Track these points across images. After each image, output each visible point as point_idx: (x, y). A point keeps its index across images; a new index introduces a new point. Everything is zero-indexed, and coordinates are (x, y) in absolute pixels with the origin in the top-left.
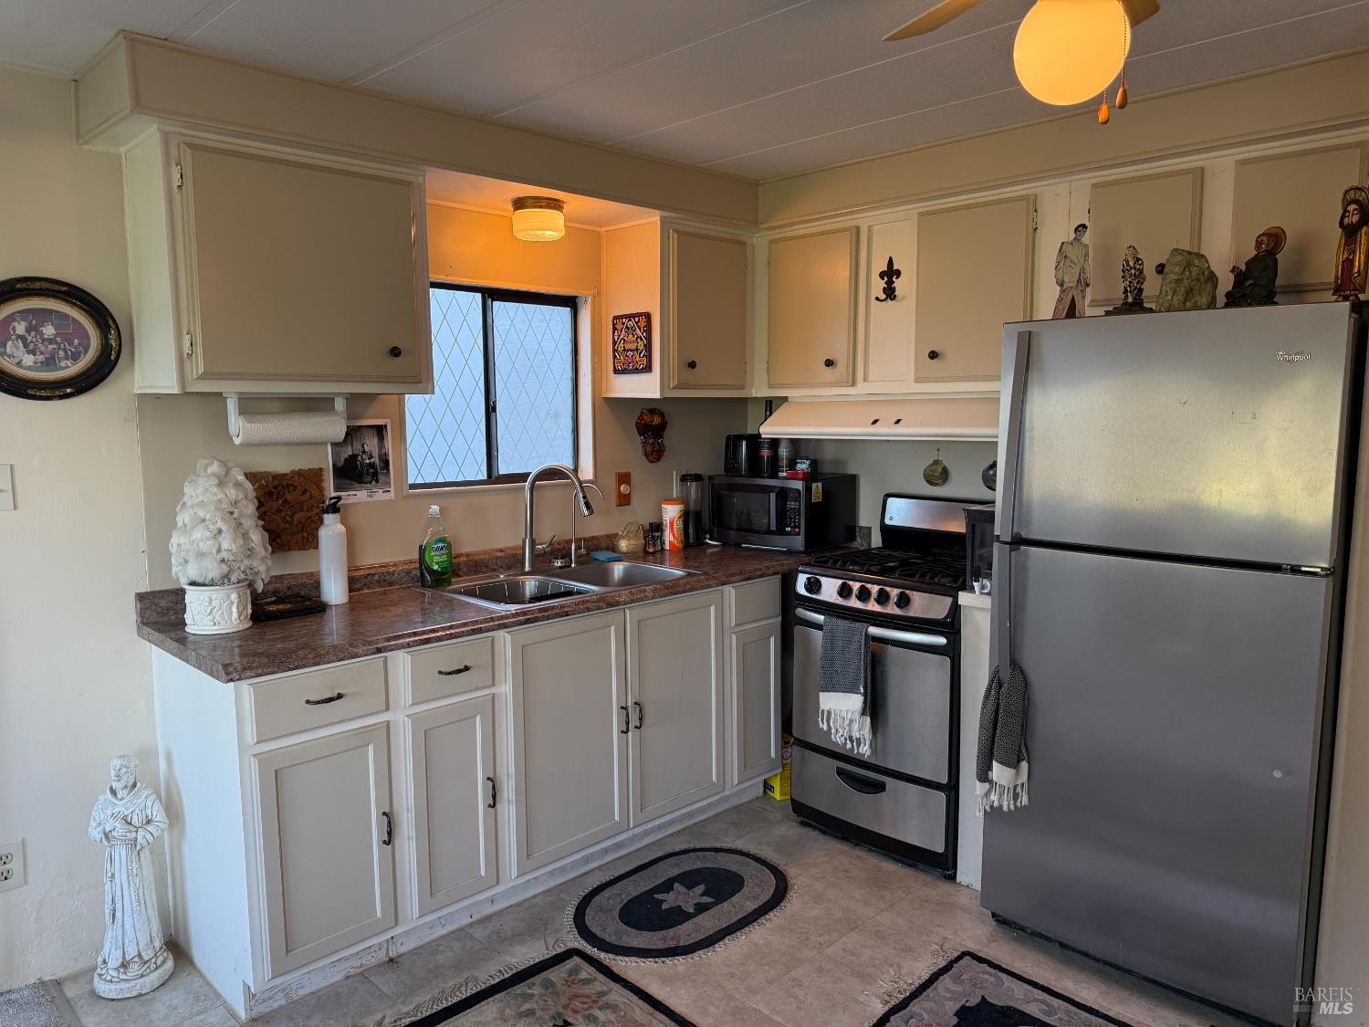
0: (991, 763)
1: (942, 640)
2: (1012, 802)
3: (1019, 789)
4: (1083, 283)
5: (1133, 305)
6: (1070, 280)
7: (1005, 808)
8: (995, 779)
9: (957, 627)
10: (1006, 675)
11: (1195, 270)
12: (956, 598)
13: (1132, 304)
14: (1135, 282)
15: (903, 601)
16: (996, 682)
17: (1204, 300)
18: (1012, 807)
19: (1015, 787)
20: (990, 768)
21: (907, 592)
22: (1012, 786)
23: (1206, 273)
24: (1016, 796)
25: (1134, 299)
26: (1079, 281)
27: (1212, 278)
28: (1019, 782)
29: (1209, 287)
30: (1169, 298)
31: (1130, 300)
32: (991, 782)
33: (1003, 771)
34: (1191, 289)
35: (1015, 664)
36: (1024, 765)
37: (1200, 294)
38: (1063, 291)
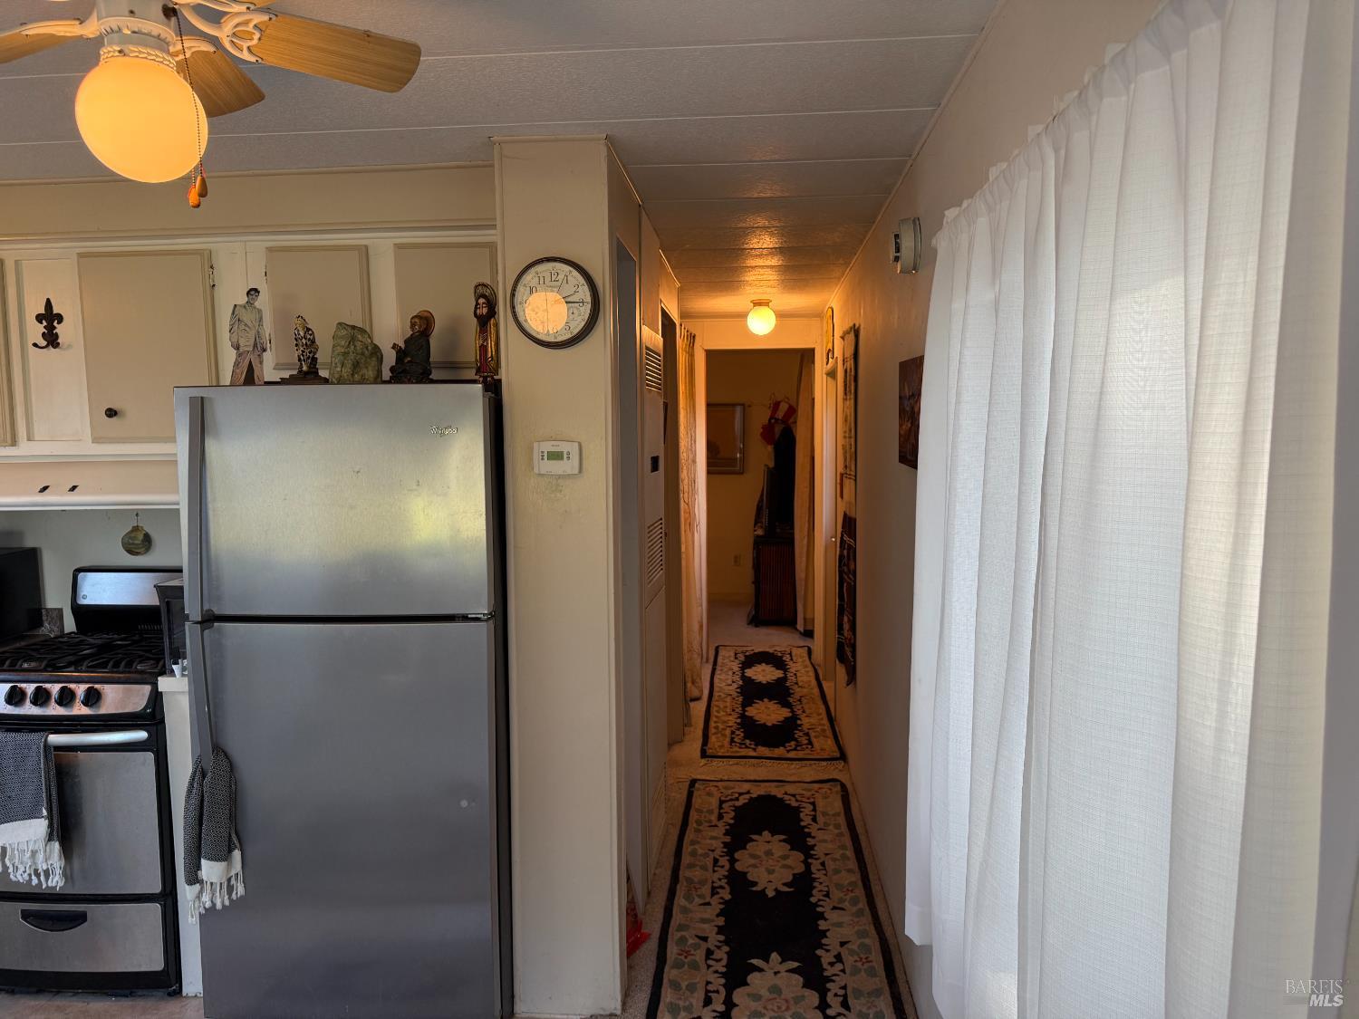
0: (200, 862)
1: (141, 735)
2: (226, 897)
3: (233, 882)
4: (260, 348)
5: (308, 374)
6: (246, 344)
7: (219, 906)
8: (205, 879)
9: (158, 717)
10: (209, 764)
11: (358, 344)
12: (155, 685)
13: (306, 373)
14: (307, 351)
15: (93, 698)
16: (200, 773)
17: (370, 373)
18: (227, 903)
19: (229, 880)
20: (199, 867)
21: (96, 686)
22: (224, 880)
23: (370, 348)
24: (230, 889)
25: (309, 367)
26: (255, 345)
27: (376, 352)
28: (233, 873)
29: (374, 362)
30: (339, 369)
31: (305, 368)
32: (201, 882)
33: (211, 868)
34: (358, 363)
35: (219, 750)
36: (237, 854)
37: (367, 368)
38: (239, 355)
